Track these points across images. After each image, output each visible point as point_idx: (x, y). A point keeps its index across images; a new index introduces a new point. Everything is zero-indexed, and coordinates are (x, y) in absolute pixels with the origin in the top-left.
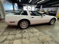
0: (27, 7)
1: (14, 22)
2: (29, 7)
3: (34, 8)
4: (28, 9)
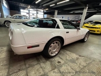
3: (43, 13)
4: (31, 14)
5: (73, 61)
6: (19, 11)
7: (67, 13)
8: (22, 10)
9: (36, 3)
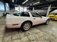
0: (19, 8)
1: (18, 24)
2: (21, 8)
3: (26, 9)
4: (20, 10)
5: (36, 33)
6: (14, 8)
7: (40, 9)
8: (16, 8)
9: (23, 4)
